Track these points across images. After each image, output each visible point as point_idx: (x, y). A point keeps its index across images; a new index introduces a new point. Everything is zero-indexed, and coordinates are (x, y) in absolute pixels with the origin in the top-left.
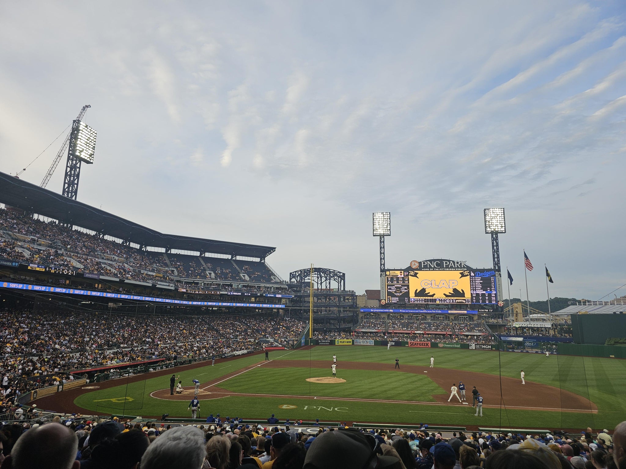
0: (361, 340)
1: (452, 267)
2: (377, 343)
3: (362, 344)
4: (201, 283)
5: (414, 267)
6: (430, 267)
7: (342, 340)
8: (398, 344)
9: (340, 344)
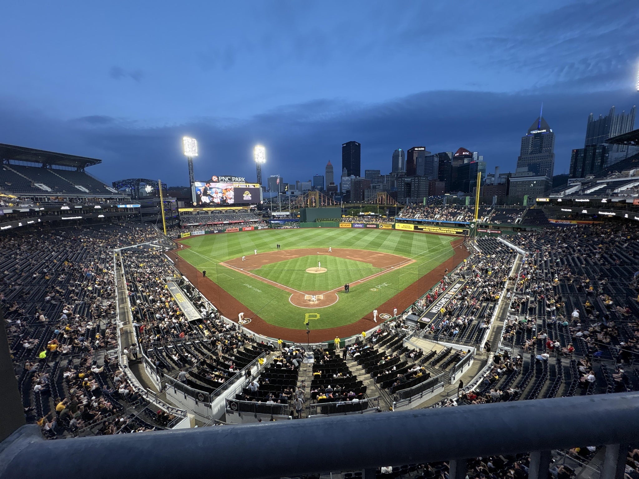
0: (196, 232)
1: (237, 181)
2: (206, 233)
3: (196, 234)
4: (44, 198)
5: (214, 180)
6: (225, 181)
7: (185, 234)
8: (220, 232)
9: (184, 237)
